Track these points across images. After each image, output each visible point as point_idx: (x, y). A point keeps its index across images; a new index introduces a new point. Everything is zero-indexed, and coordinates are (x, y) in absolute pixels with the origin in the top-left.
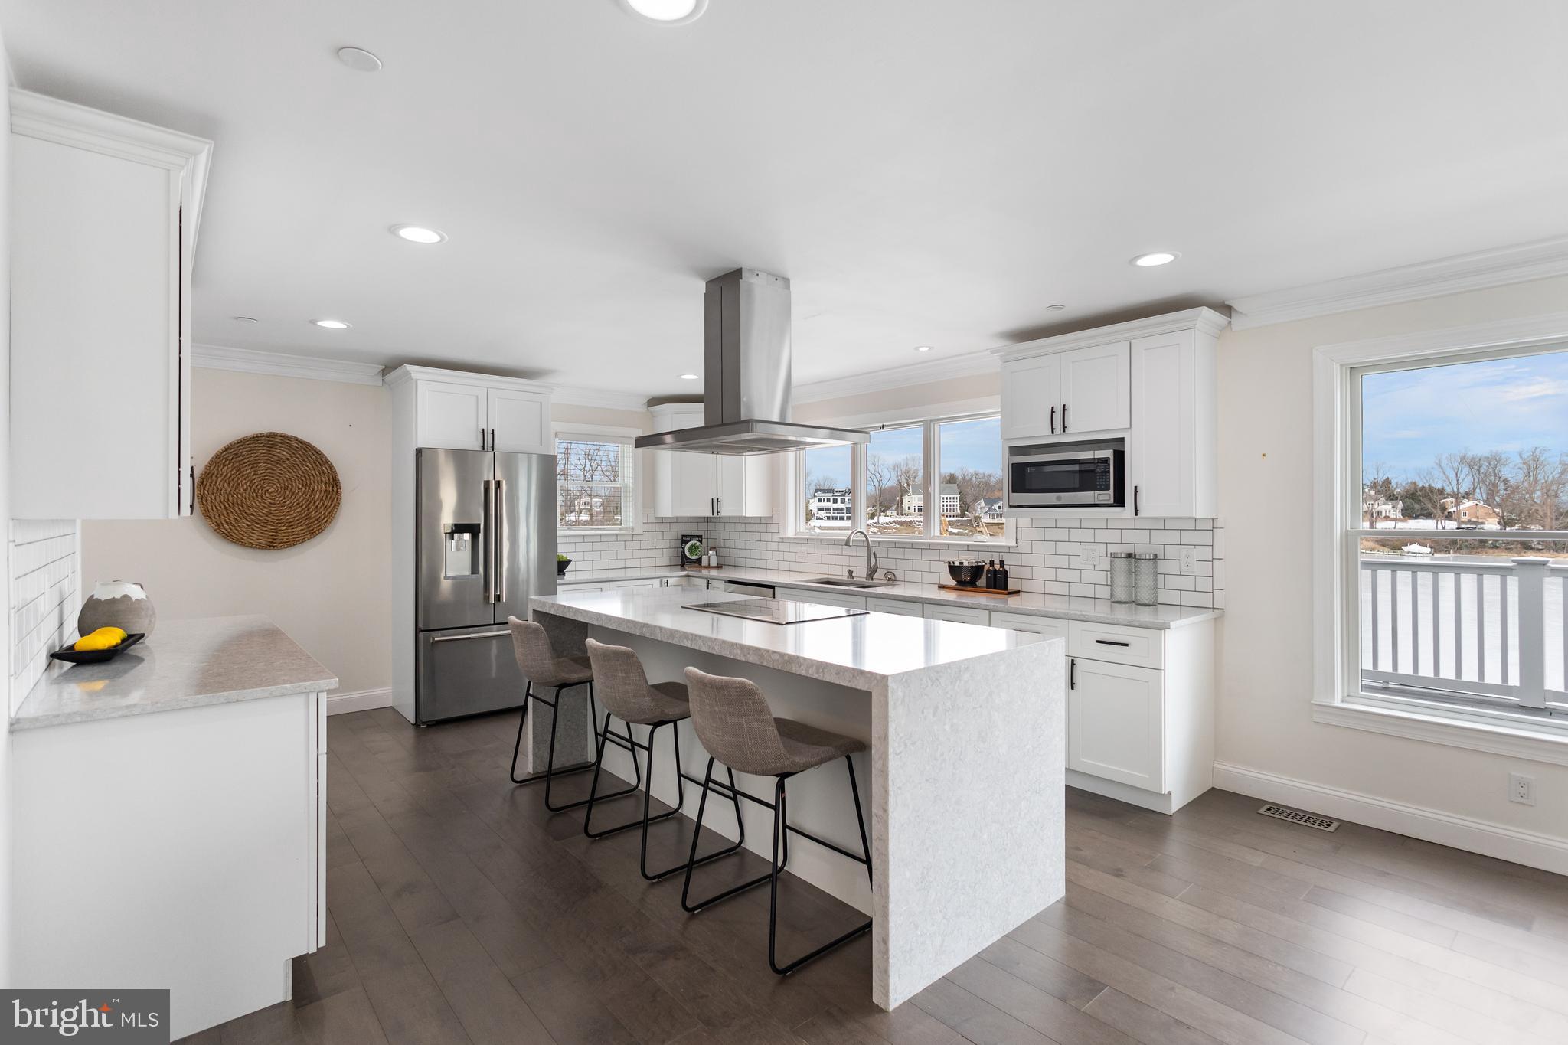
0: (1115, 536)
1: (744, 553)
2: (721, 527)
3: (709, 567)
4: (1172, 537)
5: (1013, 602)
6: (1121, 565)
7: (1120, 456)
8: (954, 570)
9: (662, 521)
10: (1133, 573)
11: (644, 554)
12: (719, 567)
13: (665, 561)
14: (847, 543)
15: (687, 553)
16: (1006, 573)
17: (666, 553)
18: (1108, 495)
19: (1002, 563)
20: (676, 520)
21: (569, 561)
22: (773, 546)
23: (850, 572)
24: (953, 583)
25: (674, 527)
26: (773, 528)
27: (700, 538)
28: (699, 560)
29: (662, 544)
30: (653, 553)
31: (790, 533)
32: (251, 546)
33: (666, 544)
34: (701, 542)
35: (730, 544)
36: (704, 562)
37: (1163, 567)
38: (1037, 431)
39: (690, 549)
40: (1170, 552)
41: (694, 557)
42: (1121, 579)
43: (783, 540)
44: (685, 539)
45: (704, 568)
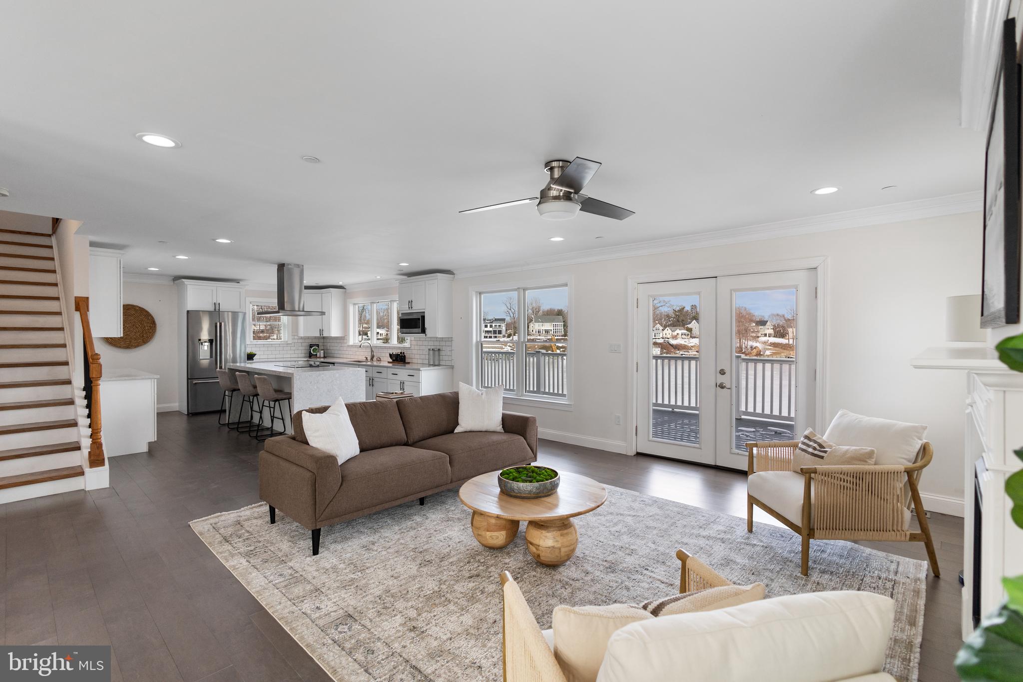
1: (336, 352)
2: (328, 341)
3: (320, 357)
4: (443, 343)
5: (407, 366)
6: (431, 352)
7: (423, 317)
8: (391, 356)
9: (301, 338)
10: (434, 354)
11: (293, 352)
12: (324, 357)
13: (303, 355)
14: (360, 347)
15: (312, 352)
16: (405, 356)
17: (303, 352)
18: (420, 330)
19: (403, 353)
20: (308, 338)
21: (256, 354)
22: (345, 349)
23: (367, 358)
24: (391, 360)
25: (307, 341)
26: (345, 341)
27: (318, 346)
28: (316, 355)
29: (301, 348)
30: (296, 352)
31: (351, 343)
32: (120, 347)
33: (304, 348)
34: (318, 347)
35: (331, 348)
36: (318, 355)
37: (442, 353)
38: (406, 309)
39: (313, 350)
40: (444, 348)
41: (315, 354)
42: (431, 358)
43: (349, 346)
44: (311, 346)
45: (318, 358)
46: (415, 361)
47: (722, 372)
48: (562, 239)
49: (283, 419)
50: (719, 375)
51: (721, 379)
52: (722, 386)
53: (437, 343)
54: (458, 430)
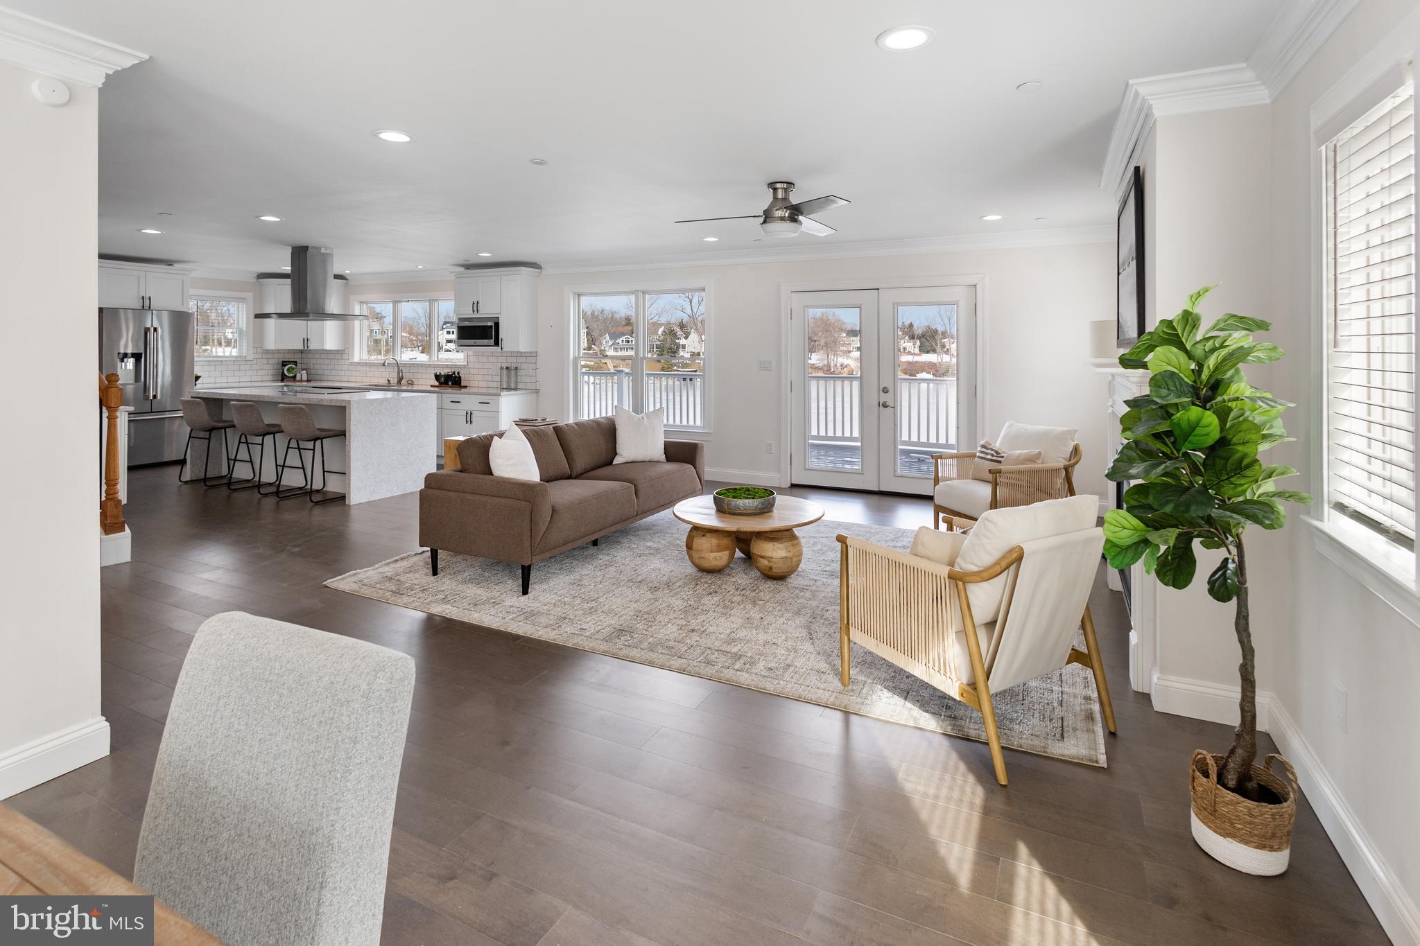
0: (504, 360)
1: (326, 372)
2: (310, 356)
3: (301, 381)
4: (523, 360)
5: (463, 390)
6: (505, 372)
7: (497, 325)
8: (437, 377)
9: (268, 352)
10: (509, 376)
11: (255, 373)
12: (308, 381)
13: (270, 378)
14: (384, 365)
15: (286, 372)
16: (460, 377)
17: (270, 372)
18: (492, 341)
19: (458, 373)
20: (278, 351)
21: (199, 377)
22: (345, 367)
23: (389, 381)
24: (437, 384)
25: (276, 356)
26: (345, 357)
27: (295, 363)
28: (295, 377)
29: (268, 367)
30: (259, 373)
31: (356, 359)
33: (271, 367)
34: (296, 365)
35: (316, 367)
36: (298, 377)
37: (520, 373)
38: (468, 312)
39: (288, 370)
40: (523, 366)
41: (291, 375)
42: (505, 379)
43: (352, 364)
44: (284, 364)
45: (298, 381)
46: (472, 384)
47: (885, 390)
48: (717, 239)
49: (303, 468)
50: (881, 393)
51: (884, 398)
52: (885, 406)
53: (513, 360)
54: (617, 460)
